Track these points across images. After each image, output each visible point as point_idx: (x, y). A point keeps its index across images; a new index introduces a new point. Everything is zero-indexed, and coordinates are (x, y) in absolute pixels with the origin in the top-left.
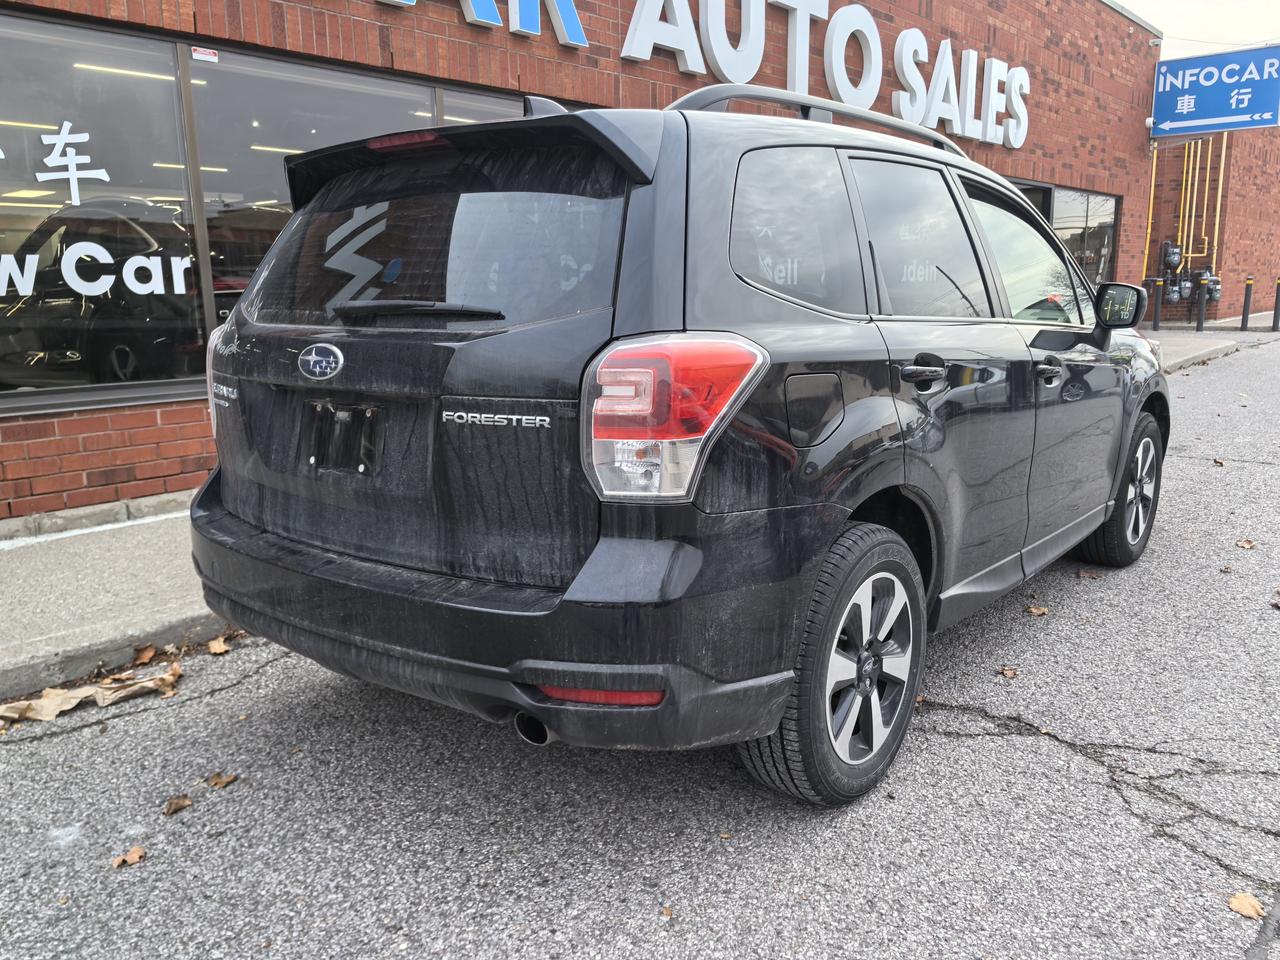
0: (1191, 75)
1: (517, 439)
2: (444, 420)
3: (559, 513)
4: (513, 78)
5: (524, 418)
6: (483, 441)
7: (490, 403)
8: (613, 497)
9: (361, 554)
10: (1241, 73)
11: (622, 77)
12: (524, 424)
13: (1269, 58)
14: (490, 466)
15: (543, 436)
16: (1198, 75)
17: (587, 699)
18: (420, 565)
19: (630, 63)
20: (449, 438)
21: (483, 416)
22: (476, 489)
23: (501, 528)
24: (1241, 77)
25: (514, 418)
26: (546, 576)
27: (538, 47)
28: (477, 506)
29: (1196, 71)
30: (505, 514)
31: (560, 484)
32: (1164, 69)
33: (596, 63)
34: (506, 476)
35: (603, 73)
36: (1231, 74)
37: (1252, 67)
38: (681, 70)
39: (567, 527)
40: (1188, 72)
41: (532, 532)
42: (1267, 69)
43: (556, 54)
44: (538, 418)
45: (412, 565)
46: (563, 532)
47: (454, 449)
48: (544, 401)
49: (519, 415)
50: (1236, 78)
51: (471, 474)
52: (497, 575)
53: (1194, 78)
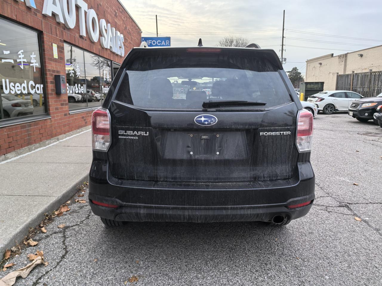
0: (150, 42)
1: (281, 138)
2: (261, 135)
3: (289, 157)
4: (14, 15)
5: (284, 132)
6: (272, 140)
7: (275, 129)
8: (302, 151)
9: (217, 181)
10: (161, 43)
11: (43, 21)
12: (284, 134)
13: (167, 40)
14: (272, 147)
15: (288, 136)
16: (151, 42)
17: (299, 206)
18: (243, 180)
19: (45, 16)
20: (261, 140)
21: (273, 133)
22: (266, 154)
23: (271, 165)
24: (161, 44)
25: (282, 132)
26: (285, 175)
27: (21, 6)
28: (265, 159)
29: (151, 41)
30: (273, 160)
31: (291, 150)
32: (143, 39)
33: (36, 15)
34: (276, 149)
35: (38, 18)
36: (159, 43)
37: (163, 42)
38: (57, 21)
39: (290, 161)
40: (149, 41)
41: (280, 164)
42: (167, 43)
43: (26, 9)
44: (288, 132)
45: (240, 180)
46: (289, 163)
47: (262, 144)
48: (289, 127)
49: (283, 132)
50: (160, 44)
51: (266, 150)
52: (270, 178)
53: (151, 43)
